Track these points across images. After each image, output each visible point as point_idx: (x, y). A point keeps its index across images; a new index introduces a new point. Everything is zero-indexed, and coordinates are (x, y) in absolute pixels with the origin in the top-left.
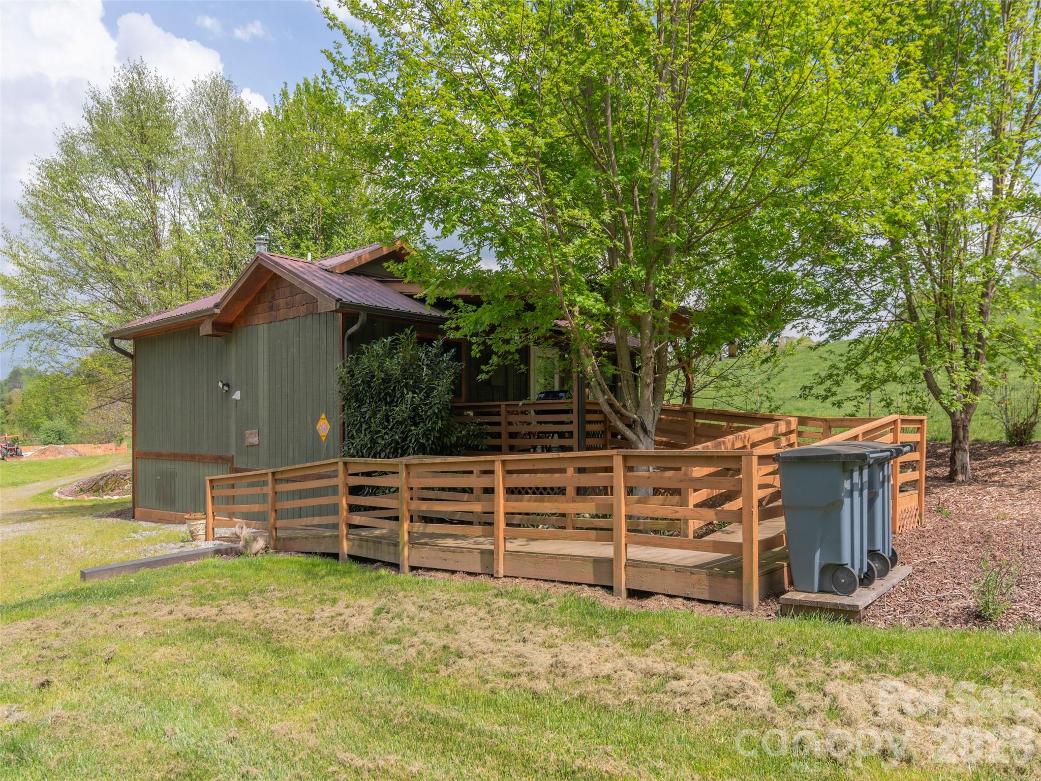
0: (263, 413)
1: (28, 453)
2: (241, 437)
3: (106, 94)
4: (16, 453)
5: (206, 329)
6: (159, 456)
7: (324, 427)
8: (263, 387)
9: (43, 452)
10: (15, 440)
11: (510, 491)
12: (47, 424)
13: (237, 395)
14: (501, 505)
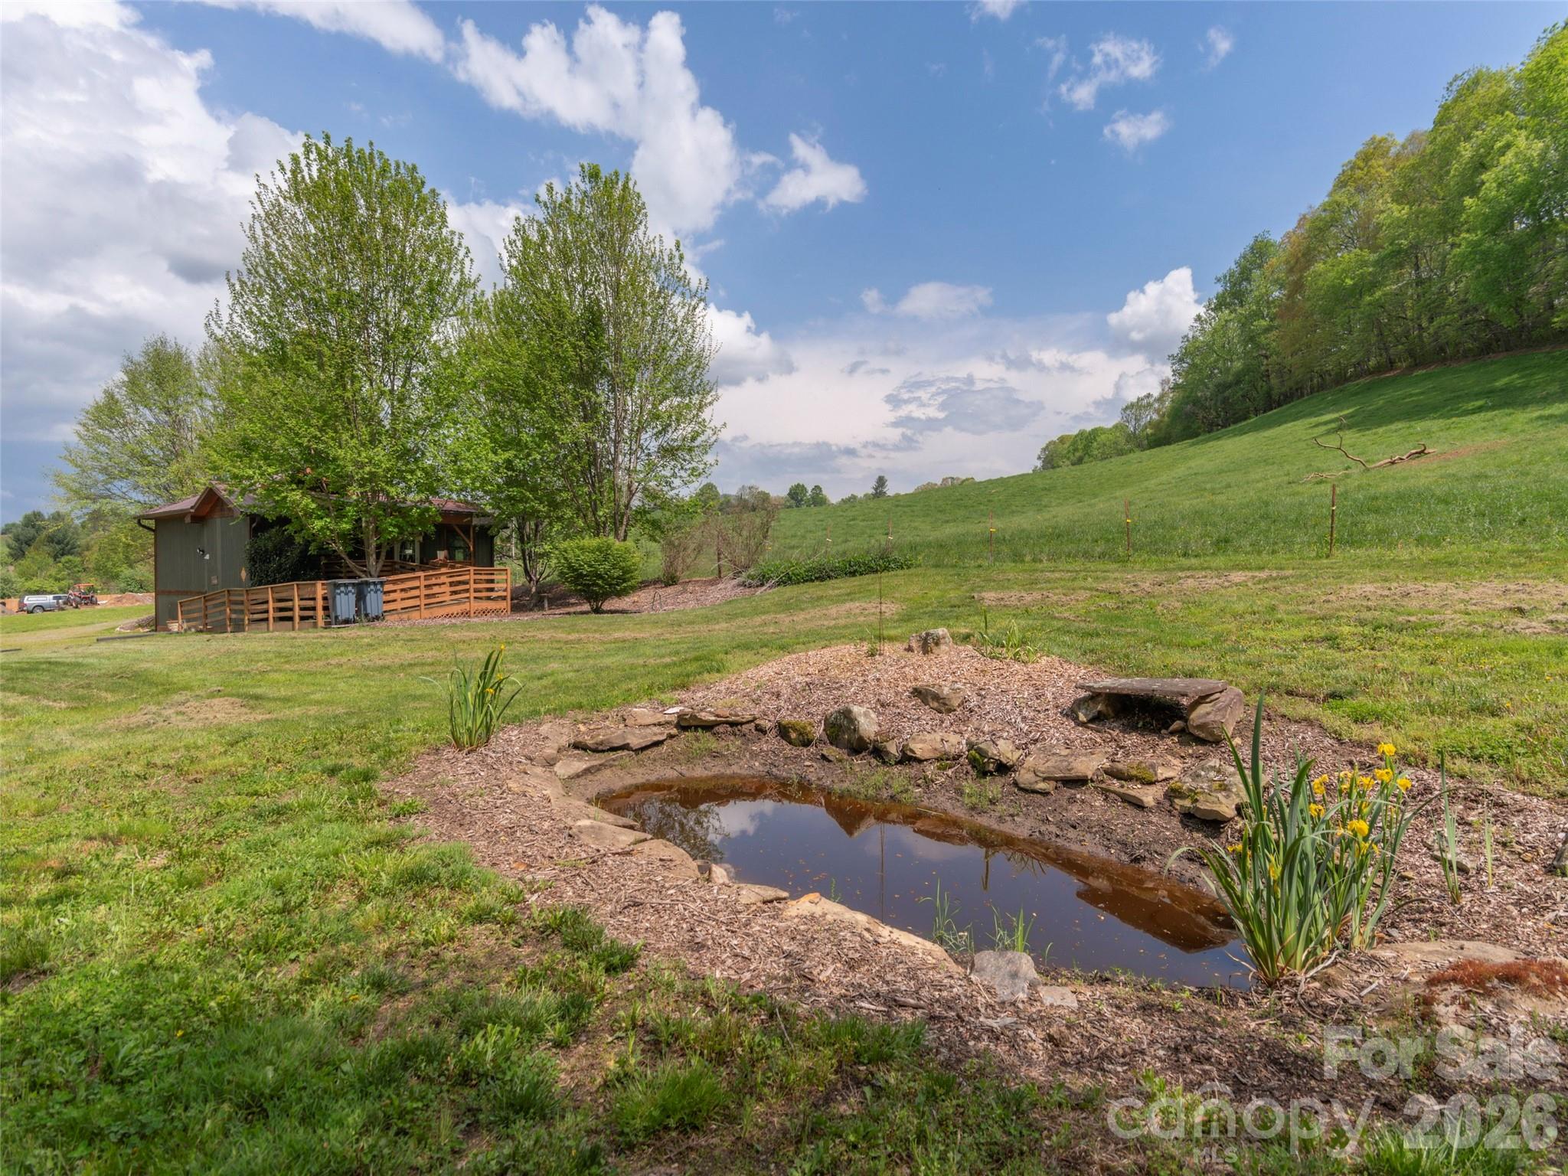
0: (219, 567)
1: (103, 600)
2: (210, 580)
3: (139, 358)
4: (91, 602)
5: (188, 520)
6: (169, 593)
7: (244, 574)
8: (219, 553)
9: (119, 600)
10: (92, 589)
11: (302, 609)
12: (126, 572)
13: (207, 557)
14: (297, 613)
